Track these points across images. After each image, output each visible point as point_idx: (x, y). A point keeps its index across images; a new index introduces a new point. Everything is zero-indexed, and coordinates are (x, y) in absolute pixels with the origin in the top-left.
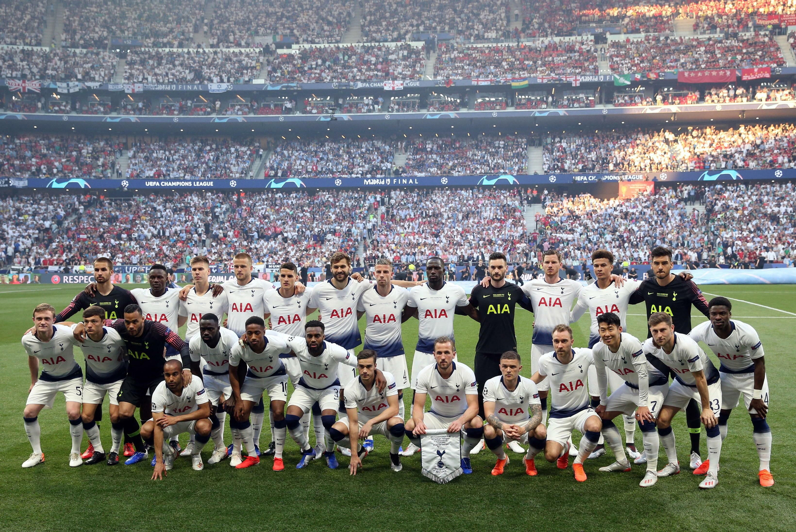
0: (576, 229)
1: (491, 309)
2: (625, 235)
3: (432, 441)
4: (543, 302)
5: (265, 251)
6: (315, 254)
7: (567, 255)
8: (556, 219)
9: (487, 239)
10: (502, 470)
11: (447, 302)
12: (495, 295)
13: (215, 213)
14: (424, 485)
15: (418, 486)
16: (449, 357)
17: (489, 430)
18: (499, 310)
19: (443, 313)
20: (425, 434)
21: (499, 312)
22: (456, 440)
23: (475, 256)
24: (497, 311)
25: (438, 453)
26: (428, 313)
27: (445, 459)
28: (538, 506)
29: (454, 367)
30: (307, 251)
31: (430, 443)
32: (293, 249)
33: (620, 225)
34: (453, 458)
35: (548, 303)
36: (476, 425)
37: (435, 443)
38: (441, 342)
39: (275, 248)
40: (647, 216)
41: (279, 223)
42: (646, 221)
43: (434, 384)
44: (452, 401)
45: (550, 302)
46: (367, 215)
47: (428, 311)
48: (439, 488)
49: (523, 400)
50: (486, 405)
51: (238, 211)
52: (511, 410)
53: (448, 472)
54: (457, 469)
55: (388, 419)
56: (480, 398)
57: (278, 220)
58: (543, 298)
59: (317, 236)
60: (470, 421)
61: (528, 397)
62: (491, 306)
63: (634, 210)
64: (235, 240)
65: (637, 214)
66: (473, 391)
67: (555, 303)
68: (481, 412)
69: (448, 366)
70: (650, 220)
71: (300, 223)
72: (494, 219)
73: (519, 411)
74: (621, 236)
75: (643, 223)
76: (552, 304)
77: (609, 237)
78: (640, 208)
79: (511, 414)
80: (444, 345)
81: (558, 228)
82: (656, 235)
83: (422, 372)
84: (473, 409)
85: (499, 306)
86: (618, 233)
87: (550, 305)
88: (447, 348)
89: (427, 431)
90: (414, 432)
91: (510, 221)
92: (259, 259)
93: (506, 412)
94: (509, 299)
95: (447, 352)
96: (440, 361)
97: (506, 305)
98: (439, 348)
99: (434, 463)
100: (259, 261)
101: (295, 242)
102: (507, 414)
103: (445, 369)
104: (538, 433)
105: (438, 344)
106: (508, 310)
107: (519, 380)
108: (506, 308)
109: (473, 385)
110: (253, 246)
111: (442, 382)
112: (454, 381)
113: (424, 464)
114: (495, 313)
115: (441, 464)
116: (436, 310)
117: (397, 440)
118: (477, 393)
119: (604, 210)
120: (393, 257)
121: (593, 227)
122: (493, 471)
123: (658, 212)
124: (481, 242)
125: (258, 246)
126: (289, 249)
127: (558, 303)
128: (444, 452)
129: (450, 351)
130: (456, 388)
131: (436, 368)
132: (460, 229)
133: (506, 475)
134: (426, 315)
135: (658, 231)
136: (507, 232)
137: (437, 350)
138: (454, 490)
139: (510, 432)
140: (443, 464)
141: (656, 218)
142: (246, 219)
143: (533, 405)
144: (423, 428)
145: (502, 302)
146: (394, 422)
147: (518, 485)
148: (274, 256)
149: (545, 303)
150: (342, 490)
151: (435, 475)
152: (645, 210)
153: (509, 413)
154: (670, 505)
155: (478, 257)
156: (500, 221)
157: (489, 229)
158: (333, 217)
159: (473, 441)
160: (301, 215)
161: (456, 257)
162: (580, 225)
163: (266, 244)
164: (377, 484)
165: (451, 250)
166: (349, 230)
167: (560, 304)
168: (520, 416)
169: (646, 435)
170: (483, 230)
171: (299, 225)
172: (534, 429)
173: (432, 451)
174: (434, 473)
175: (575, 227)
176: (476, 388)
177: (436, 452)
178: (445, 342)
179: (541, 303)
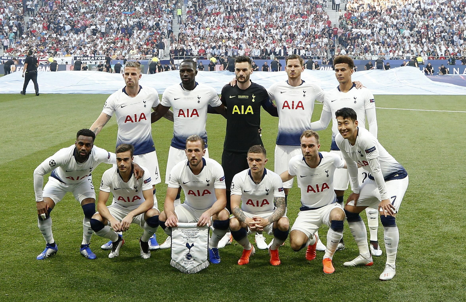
0: (375, 25)
1: (236, 109)
2: (423, 31)
3: (183, 234)
4: (286, 105)
5: (74, 43)
6: (123, 47)
7: (367, 50)
8: (356, 14)
9: (289, 33)
10: (248, 260)
11: (199, 102)
12: (240, 97)
13: (27, 6)
14: (172, 274)
15: (166, 275)
16: (199, 155)
17: (234, 222)
18: (243, 111)
19: (195, 113)
20: (176, 227)
21: (243, 113)
22: (204, 233)
23: (277, 50)
24: (241, 112)
25: (187, 245)
26: (181, 112)
27: (194, 252)
28: (272, 294)
29: (204, 164)
30: (114, 43)
31: (180, 235)
32: (101, 42)
33: (418, 21)
34: (200, 251)
35: (291, 106)
36: (221, 218)
37: (185, 236)
38: (192, 141)
39: (84, 41)
40: (444, 12)
41: (89, 16)
42: (443, 17)
43: (186, 179)
44: (203, 195)
45: (293, 105)
46: (174, 9)
47: (181, 110)
48: (185, 277)
49: (268, 193)
50: (232, 198)
51: (50, 4)
52: (257, 202)
53: (196, 264)
54: (204, 262)
55: (145, 212)
56: (228, 193)
57: (88, 13)
58: (286, 102)
59: (125, 29)
60: (217, 213)
61: (273, 189)
62: (236, 106)
63: (432, 7)
64: (45, 32)
65: (435, 10)
66: (221, 186)
67: (298, 106)
68: (228, 205)
69: (198, 163)
70: (447, 16)
71: (109, 16)
72: (296, 14)
73: (265, 202)
74: (419, 32)
75: (440, 19)
76: (295, 107)
77: (407, 33)
78: (438, 5)
79: (258, 206)
80: (194, 143)
81: (359, 23)
82: (453, 31)
83: (175, 168)
84: (220, 202)
85: (243, 107)
86: (416, 29)
87: (293, 108)
88: (197, 146)
89: (179, 224)
90: (166, 224)
91: (312, 16)
92: (67, 51)
93: (252, 204)
94: (253, 100)
95: (197, 150)
96: (191, 158)
97: (250, 107)
98: (190, 146)
99: (183, 255)
100: (68, 53)
101: (104, 35)
102: (254, 206)
103: (196, 165)
104: (281, 226)
105: (189, 142)
106: (252, 111)
107: (265, 173)
108: (250, 110)
109: (221, 180)
110: (62, 38)
111: (194, 178)
112: (204, 177)
113: (173, 256)
114: (239, 113)
115: (189, 256)
116: (188, 110)
117: (151, 229)
118: (225, 187)
119: (402, 6)
120: (197, 50)
121: (392, 22)
122: (239, 261)
123: (454, 9)
124: (283, 37)
125: (67, 39)
126: (98, 42)
127: (300, 105)
128: (193, 245)
129: (200, 149)
130: (207, 183)
131: (188, 164)
132: (264, 24)
133: (251, 265)
134: (180, 114)
135: (455, 26)
136: (309, 26)
137: (188, 148)
138: (199, 279)
139: (254, 225)
140: (191, 256)
141: (452, 15)
142: (56, 12)
143: (277, 198)
144: (174, 221)
145: (246, 103)
146: (151, 213)
147: (259, 274)
148: (83, 49)
149: (288, 106)
150: (95, 278)
151: (183, 267)
152: (443, 7)
153: (255, 205)
154: (394, 294)
155: (280, 51)
156: (302, 15)
157: (292, 24)
158: (142, 11)
159: (220, 233)
160: (110, 8)
161: (259, 50)
162: (380, 21)
163: (76, 36)
164: (128, 273)
165: (255, 44)
166: (157, 24)
167: (302, 106)
168: (266, 207)
169: (387, 230)
170: (286, 25)
171: (108, 19)
172: (277, 221)
173: (181, 243)
174: (183, 264)
175: (374, 22)
176: (224, 182)
177: (185, 245)
178: (195, 141)
179: (284, 106)
